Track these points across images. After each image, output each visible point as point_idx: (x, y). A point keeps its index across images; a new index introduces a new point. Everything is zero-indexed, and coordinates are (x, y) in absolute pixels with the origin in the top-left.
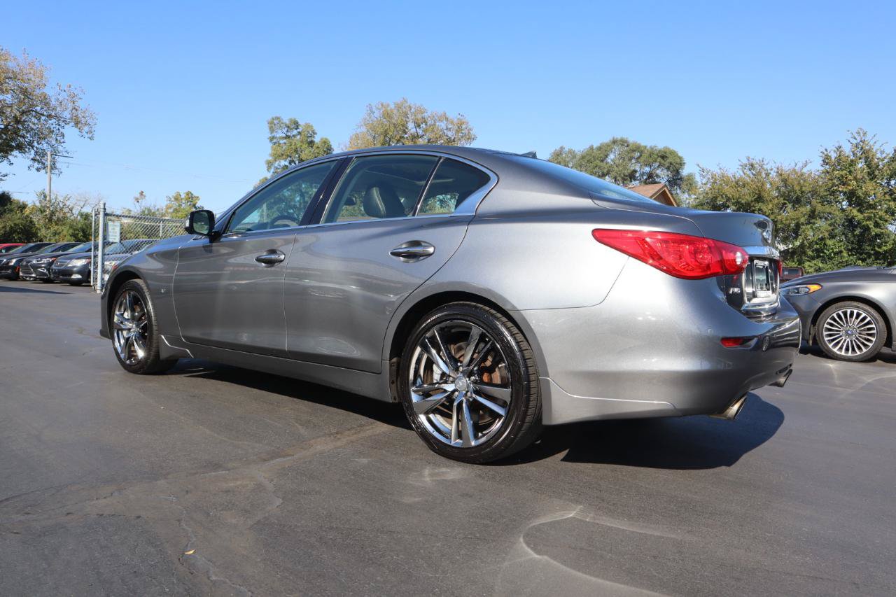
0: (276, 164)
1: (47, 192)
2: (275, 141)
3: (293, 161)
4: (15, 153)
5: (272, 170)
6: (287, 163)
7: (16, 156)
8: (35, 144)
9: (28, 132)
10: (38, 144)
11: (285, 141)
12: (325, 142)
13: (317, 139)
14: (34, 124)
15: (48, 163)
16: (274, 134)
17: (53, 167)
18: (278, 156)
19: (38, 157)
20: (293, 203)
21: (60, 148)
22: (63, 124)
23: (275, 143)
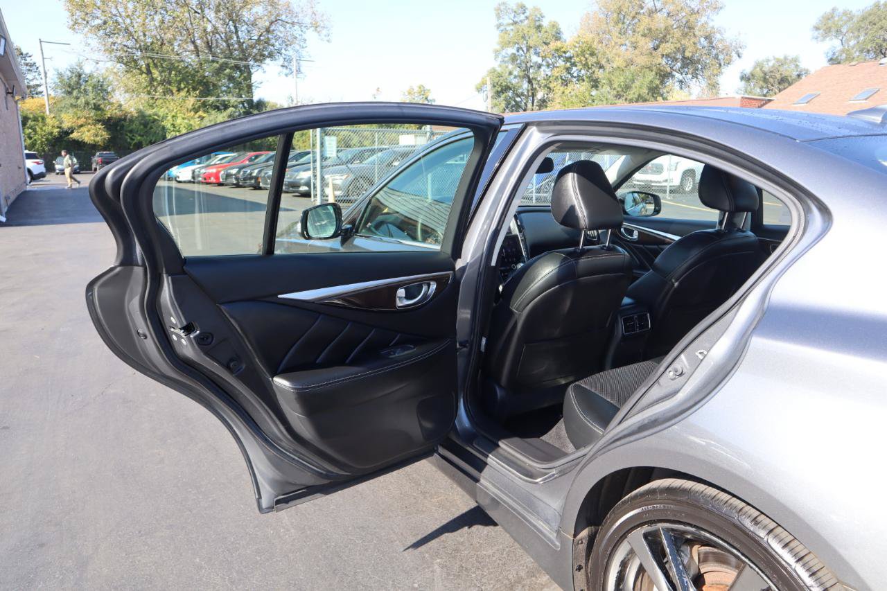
0: (503, 53)
1: (294, 97)
2: (502, 28)
3: (521, 48)
4: (268, 60)
5: (500, 59)
6: (514, 51)
7: (268, 65)
8: (283, 51)
9: (277, 40)
10: (286, 50)
11: (512, 27)
12: (553, 26)
13: (545, 23)
14: (281, 32)
15: (294, 69)
16: (501, 21)
17: (299, 71)
18: (505, 44)
19: (286, 64)
20: (520, 91)
21: (304, 53)
22: (304, 29)
23: (502, 31)
